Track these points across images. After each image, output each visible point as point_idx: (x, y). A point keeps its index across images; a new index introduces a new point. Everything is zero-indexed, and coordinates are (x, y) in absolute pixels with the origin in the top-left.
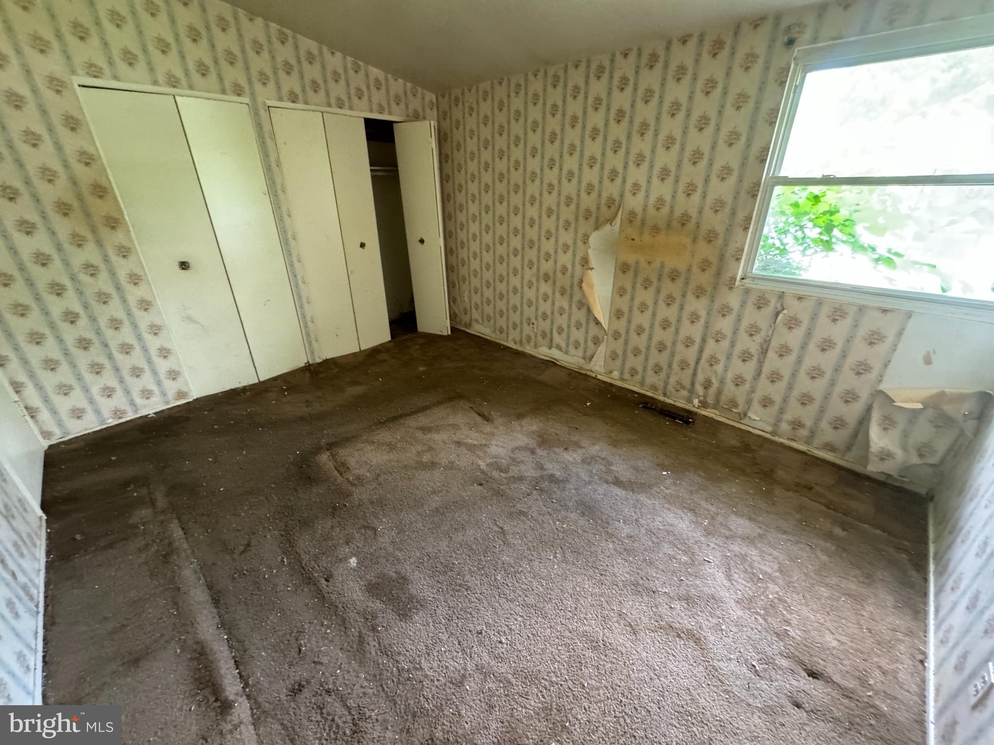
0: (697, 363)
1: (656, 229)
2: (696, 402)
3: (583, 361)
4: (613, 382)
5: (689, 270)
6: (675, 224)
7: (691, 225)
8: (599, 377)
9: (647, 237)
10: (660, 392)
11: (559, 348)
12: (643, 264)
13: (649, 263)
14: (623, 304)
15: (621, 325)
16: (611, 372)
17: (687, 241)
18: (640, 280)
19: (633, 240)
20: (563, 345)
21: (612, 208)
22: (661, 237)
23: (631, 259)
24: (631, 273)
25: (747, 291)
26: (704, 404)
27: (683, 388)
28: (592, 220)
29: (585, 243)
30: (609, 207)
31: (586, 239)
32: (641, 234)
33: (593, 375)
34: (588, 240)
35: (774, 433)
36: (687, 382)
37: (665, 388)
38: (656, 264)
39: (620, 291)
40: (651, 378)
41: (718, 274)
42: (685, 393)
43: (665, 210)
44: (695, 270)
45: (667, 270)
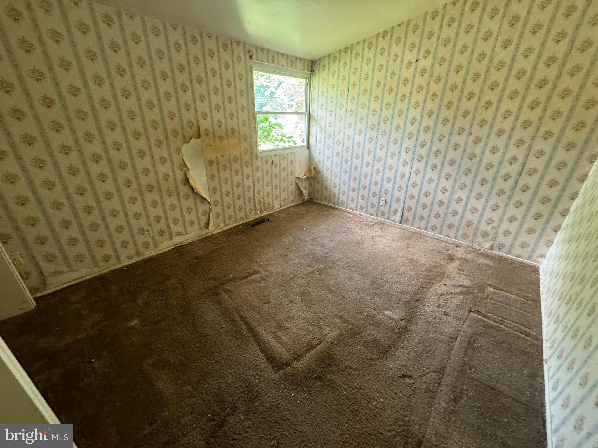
0: (254, 196)
1: (221, 138)
2: (258, 213)
3: (200, 231)
4: (223, 230)
5: (241, 155)
6: (229, 133)
7: (236, 133)
8: (214, 233)
9: (218, 142)
10: (244, 218)
11: (179, 234)
12: (220, 157)
13: (223, 156)
14: (215, 183)
15: (217, 196)
16: (219, 225)
17: (236, 141)
18: (221, 167)
19: (211, 145)
20: (182, 230)
21: (193, 128)
22: (225, 141)
23: (213, 156)
24: (215, 165)
25: (262, 158)
26: (261, 212)
27: (252, 210)
28: (180, 137)
29: (179, 154)
30: (191, 127)
31: (179, 151)
32: (215, 141)
33: (210, 234)
34: (181, 151)
35: (281, 207)
36: (253, 207)
37: (246, 215)
38: (227, 156)
39: (212, 177)
40: (239, 215)
41: (251, 154)
42: (253, 212)
43: (223, 127)
44: (243, 154)
45: (232, 157)
